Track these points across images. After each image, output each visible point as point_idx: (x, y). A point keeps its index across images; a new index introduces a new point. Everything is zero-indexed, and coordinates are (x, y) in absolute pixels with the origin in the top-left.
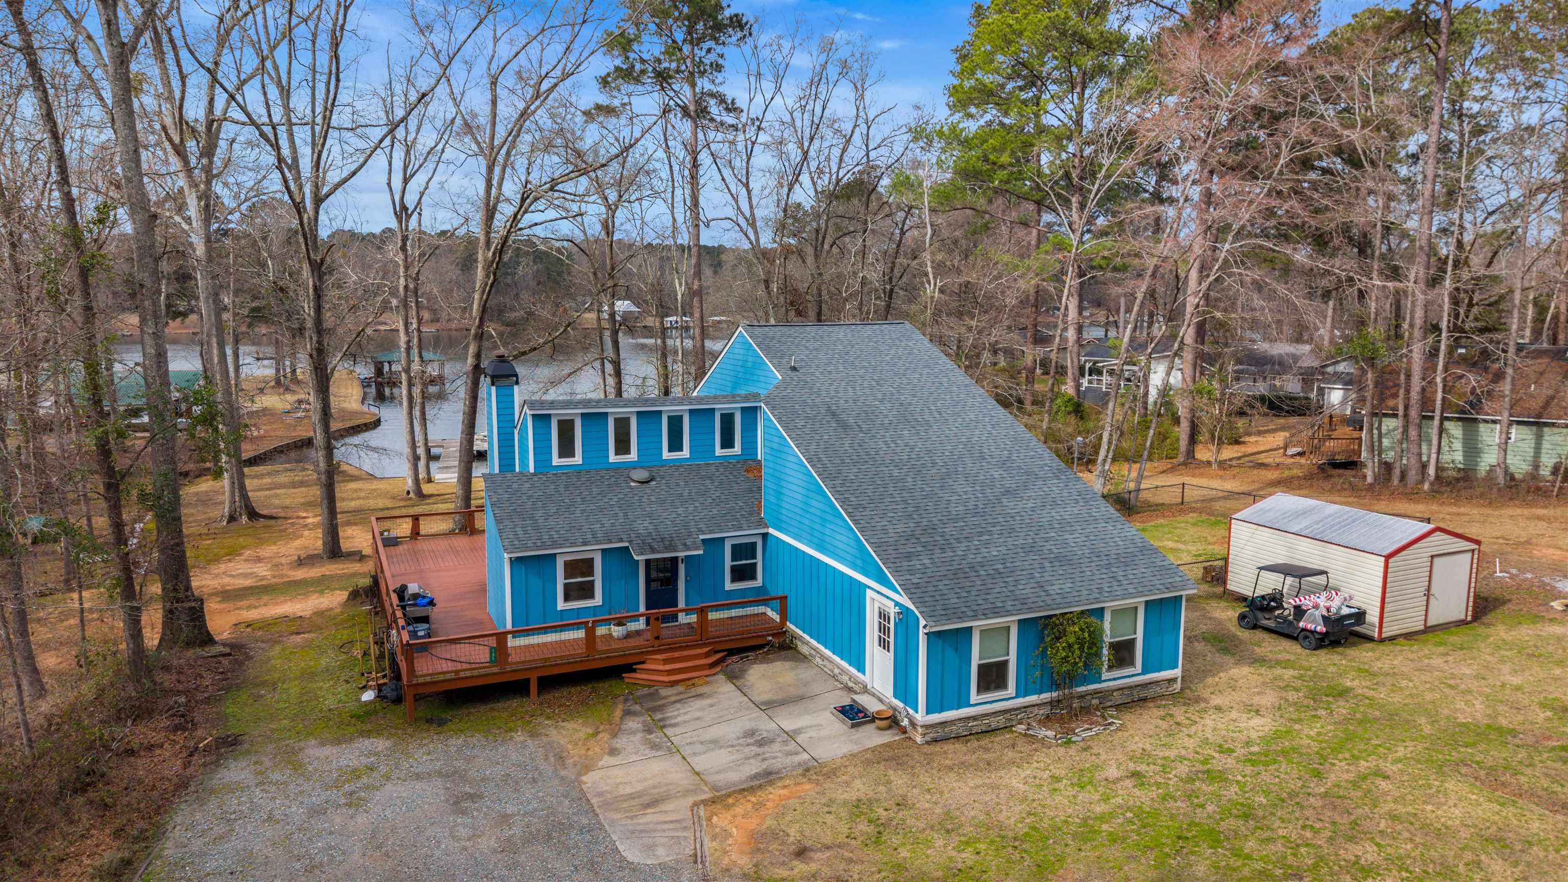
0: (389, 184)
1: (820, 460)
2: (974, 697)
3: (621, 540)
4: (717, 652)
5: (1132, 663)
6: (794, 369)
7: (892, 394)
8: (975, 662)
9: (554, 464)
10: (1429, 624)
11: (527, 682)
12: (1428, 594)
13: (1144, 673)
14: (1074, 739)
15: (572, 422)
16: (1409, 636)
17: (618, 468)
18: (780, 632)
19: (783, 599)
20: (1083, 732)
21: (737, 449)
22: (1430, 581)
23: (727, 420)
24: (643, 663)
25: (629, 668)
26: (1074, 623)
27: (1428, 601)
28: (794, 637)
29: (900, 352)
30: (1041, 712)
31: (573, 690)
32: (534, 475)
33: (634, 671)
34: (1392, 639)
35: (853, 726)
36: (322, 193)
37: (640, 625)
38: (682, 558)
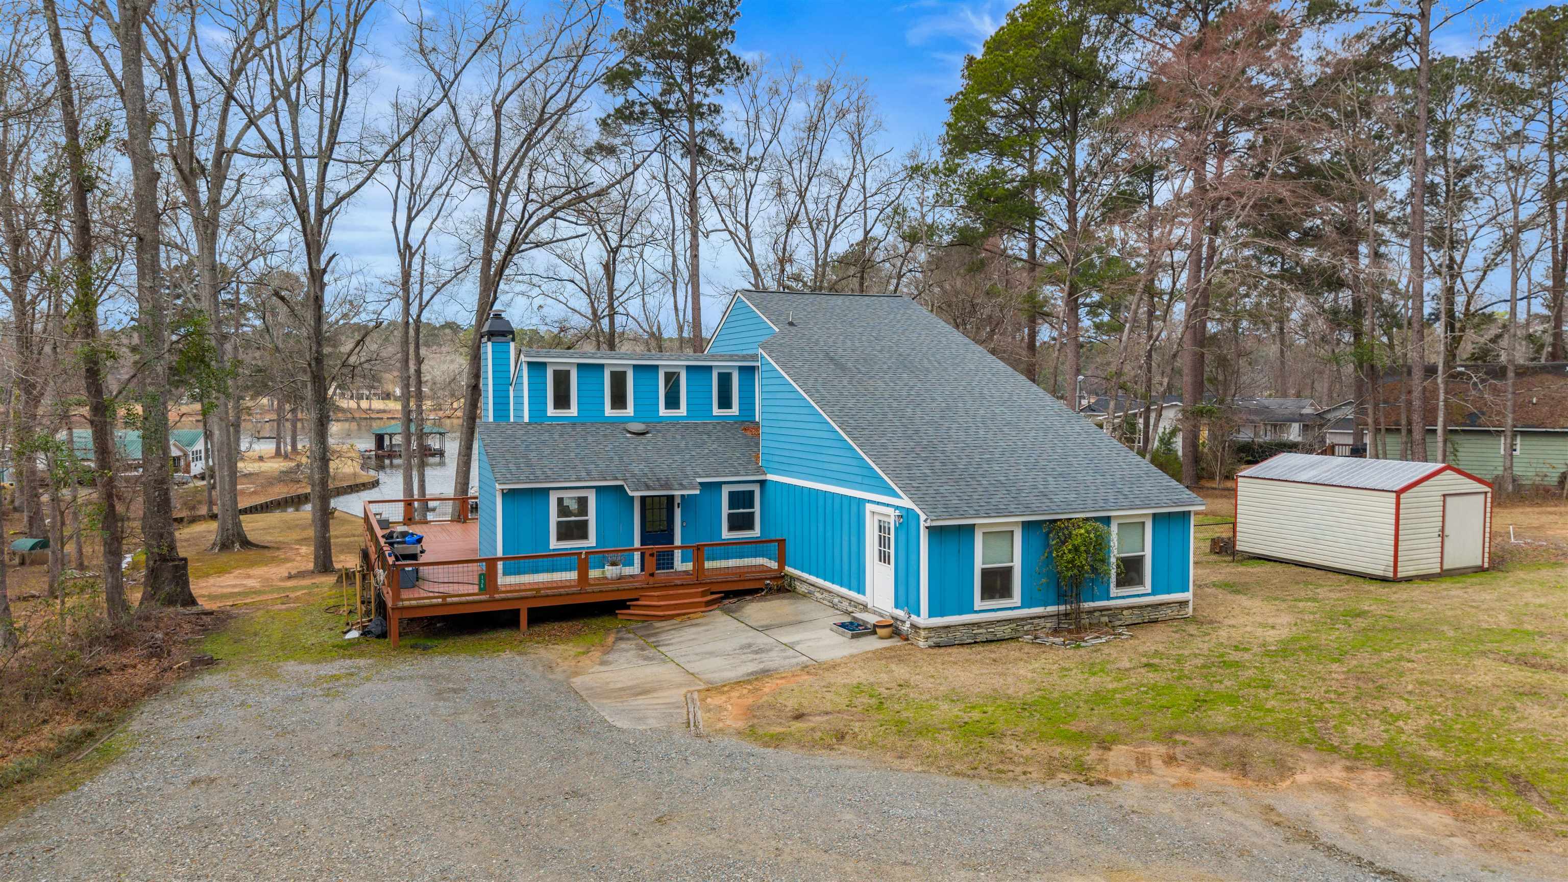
0: (394, 223)
1: (818, 391)
2: (978, 604)
3: (616, 479)
4: (712, 593)
5: (1141, 582)
6: (791, 324)
7: (891, 347)
8: (978, 565)
9: (549, 414)
10: (1445, 567)
11: (516, 612)
12: (1442, 535)
13: (1153, 593)
14: (1083, 644)
15: (568, 373)
16: (1426, 578)
17: (614, 423)
18: (780, 576)
19: (781, 542)
20: (1091, 640)
21: (735, 410)
22: (1443, 521)
23: (725, 380)
24: (637, 600)
25: (623, 604)
26: (1079, 527)
27: (1442, 542)
28: (793, 578)
29: (899, 317)
30: (1048, 625)
31: (564, 625)
32: (529, 424)
33: (628, 607)
34: (1409, 580)
35: (853, 637)
36: (326, 206)
37: (635, 569)
38: (678, 500)
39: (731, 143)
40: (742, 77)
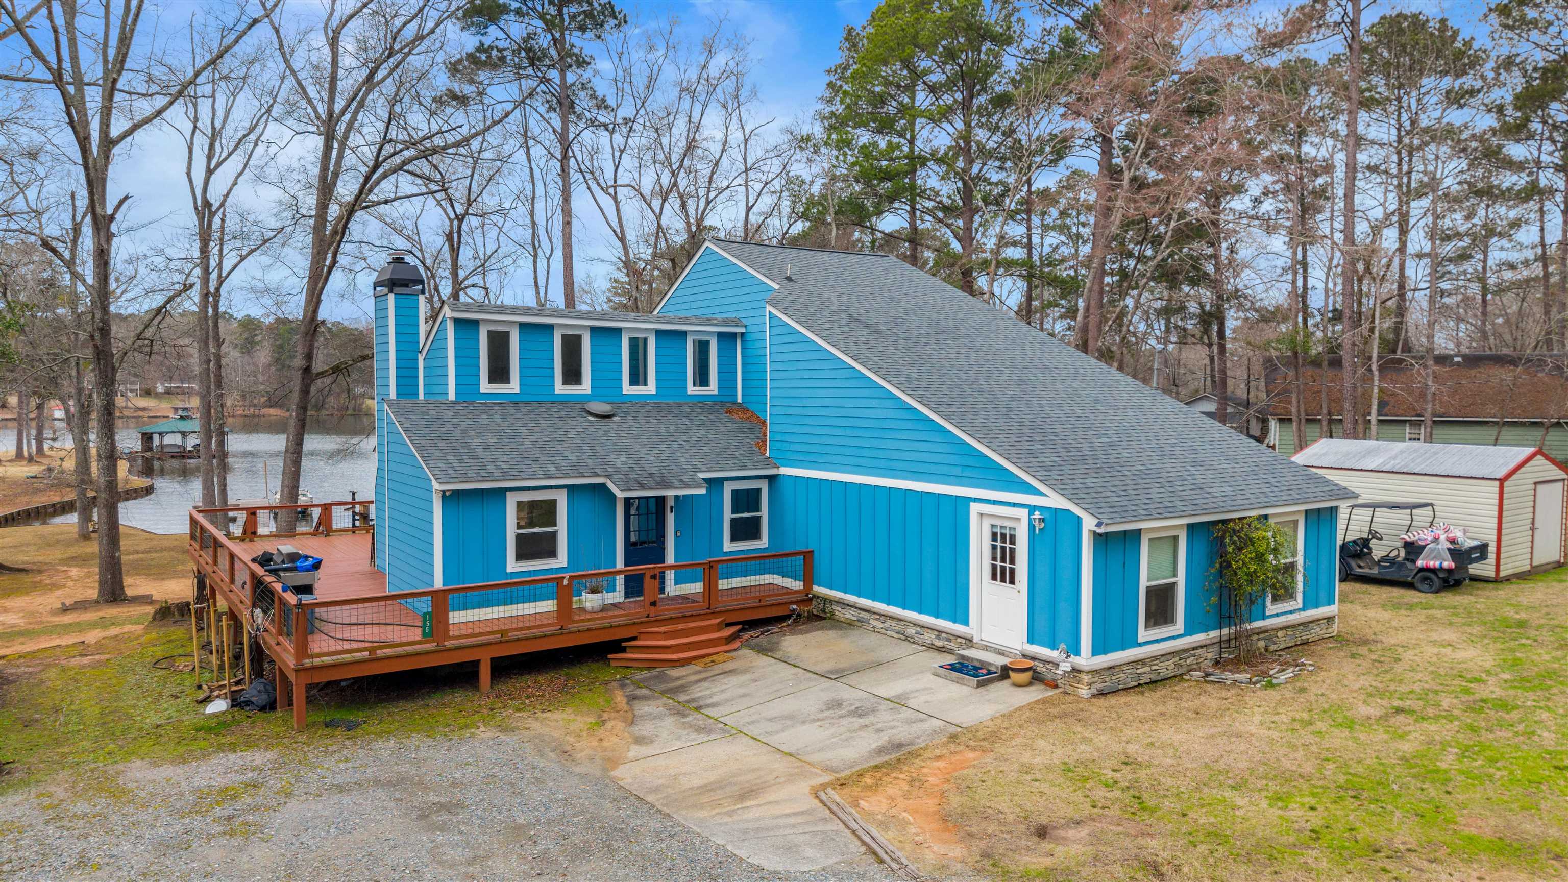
2: (1143, 634)
3: (597, 475)
4: (728, 625)
5: (1291, 596)
6: (789, 279)
8: (1144, 583)
9: (482, 390)
10: (1534, 564)
11: (476, 664)
13: (1304, 609)
14: (1275, 681)
15: (506, 335)
16: (1519, 577)
17: (566, 402)
18: (807, 598)
19: (808, 556)
20: (1278, 674)
21: (713, 388)
23: (702, 349)
24: (634, 639)
25: (616, 646)
27: (1533, 536)
28: (826, 600)
30: (1210, 656)
31: (540, 679)
32: (456, 403)
33: (624, 650)
34: (1508, 579)
35: (980, 685)
36: (114, 132)
37: (617, 596)
38: (670, 503)
39: (604, 101)
40: (620, 24)
